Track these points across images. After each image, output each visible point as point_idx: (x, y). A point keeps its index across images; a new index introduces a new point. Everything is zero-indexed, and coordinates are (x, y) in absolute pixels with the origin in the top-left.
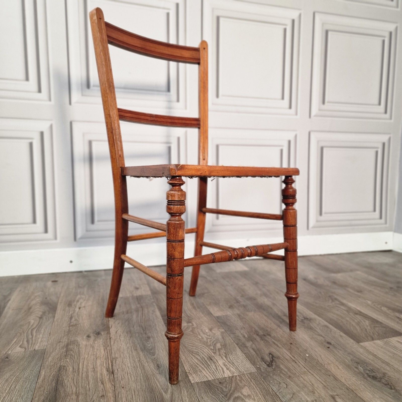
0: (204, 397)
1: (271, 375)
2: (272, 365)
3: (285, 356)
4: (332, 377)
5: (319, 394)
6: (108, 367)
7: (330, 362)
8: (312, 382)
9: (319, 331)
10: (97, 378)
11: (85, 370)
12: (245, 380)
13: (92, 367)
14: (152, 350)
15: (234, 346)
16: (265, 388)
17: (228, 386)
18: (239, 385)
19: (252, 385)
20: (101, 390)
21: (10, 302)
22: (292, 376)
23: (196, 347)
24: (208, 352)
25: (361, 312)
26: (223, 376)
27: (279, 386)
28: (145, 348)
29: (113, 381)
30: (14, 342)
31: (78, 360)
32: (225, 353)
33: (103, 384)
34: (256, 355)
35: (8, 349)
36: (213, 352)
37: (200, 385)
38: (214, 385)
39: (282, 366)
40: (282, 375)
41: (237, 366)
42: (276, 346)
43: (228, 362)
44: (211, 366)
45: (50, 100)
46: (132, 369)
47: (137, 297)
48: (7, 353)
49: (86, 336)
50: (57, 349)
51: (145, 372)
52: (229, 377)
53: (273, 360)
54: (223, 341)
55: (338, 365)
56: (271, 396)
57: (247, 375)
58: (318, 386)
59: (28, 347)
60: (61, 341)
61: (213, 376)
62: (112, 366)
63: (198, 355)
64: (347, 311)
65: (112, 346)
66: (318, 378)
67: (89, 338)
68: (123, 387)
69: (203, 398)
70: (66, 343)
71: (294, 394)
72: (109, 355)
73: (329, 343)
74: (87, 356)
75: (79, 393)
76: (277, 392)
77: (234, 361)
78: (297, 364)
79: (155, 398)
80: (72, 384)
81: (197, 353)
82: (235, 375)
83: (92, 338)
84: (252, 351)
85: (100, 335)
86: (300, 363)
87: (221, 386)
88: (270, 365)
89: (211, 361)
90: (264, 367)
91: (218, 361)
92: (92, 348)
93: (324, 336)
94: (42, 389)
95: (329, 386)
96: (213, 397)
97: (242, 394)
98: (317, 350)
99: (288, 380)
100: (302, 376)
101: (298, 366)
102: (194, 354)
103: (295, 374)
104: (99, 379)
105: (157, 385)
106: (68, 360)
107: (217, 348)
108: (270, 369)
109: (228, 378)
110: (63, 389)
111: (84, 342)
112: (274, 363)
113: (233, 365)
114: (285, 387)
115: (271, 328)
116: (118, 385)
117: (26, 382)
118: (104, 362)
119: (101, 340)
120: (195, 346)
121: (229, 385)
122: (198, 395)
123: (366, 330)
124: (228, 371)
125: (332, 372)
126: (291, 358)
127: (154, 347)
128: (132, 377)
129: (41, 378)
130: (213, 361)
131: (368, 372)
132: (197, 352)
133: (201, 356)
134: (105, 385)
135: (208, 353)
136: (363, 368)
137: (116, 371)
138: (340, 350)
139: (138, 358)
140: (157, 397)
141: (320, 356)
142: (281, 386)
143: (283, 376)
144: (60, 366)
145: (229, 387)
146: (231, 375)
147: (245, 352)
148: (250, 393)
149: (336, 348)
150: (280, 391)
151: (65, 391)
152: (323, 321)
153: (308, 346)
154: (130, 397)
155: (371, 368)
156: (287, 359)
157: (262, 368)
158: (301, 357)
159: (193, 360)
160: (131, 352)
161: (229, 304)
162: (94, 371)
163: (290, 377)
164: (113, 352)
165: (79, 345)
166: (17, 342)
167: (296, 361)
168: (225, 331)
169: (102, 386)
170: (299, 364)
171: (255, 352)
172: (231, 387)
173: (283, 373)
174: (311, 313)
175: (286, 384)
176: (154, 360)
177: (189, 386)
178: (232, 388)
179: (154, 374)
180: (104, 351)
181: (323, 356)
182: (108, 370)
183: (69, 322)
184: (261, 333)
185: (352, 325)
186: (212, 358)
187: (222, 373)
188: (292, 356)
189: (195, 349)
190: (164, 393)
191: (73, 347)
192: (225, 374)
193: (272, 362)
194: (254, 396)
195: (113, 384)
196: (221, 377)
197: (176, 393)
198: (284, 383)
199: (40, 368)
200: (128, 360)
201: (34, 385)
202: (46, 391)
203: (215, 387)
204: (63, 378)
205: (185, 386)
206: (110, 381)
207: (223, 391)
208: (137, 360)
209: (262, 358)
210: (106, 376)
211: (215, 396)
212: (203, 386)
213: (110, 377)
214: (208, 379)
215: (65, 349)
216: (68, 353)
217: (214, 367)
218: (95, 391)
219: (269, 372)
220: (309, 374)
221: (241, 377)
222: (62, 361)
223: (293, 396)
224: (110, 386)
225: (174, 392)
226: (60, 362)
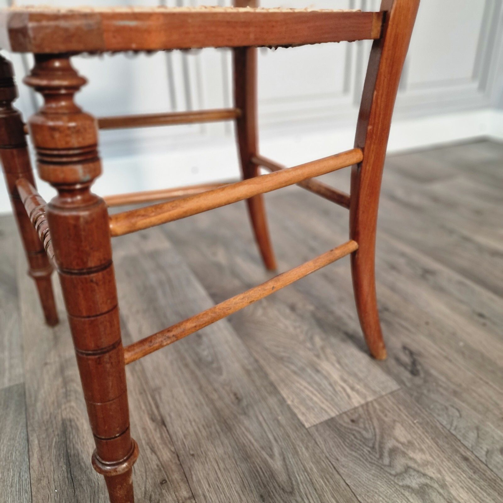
0: (339, 458)
1: (425, 392)
2: (418, 371)
6: (150, 412)
8: (493, 399)
9: (455, 293)
12: (391, 410)
14: (212, 362)
16: (428, 422)
17: (367, 426)
18: (384, 422)
19: (405, 417)
20: (156, 467)
22: (457, 389)
23: (284, 348)
26: (351, 406)
27: (448, 416)
32: (336, 356)
33: (156, 454)
36: (315, 355)
37: (321, 429)
38: (345, 427)
39: (433, 372)
40: (441, 390)
42: (406, 332)
43: (346, 374)
44: (323, 386)
46: (193, 409)
47: (149, 252)
50: (46, 381)
52: (362, 406)
53: (415, 360)
56: (445, 439)
57: (389, 398)
60: (48, 361)
61: (334, 407)
63: (292, 364)
64: (478, 251)
66: (497, 388)
68: (193, 455)
69: (338, 460)
70: (57, 364)
71: (478, 428)
72: (143, 383)
73: (481, 315)
76: (451, 428)
77: (355, 370)
78: (455, 365)
79: (257, 471)
81: (290, 360)
82: (369, 400)
87: (357, 428)
88: (414, 372)
89: (318, 374)
90: (407, 378)
91: (329, 373)
94: (44, 482)
96: (354, 453)
97: (398, 441)
98: (470, 331)
99: (456, 399)
100: (473, 388)
101: (457, 369)
102: (286, 364)
103: (461, 384)
104: (143, 442)
105: (250, 441)
106: (73, 404)
107: (318, 347)
108: (418, 381)
109: (361, 410)
110: (85, 478)
112: (419, 367)
113: (357, 378)
114: (458, 415)
116: (182, 452)
117: (9, 470)
118: (140, 399)
120: (280, 346)
121: (369, 423)
122: (328, 455)
124: (354, 393)
126: (441, 353)
128: (201, 427)
129: (36, 456)
130: (321, 373)
132: (289, 357)
133: (298, 365)
134: (159, 453)
137: (168, 419)
139: (197, 383)
140: (261, 468)
141: (481, 342)
142: (450, 413)
143: (444, 393)
144: (63, 421)
145: (370, 429)
146: (363, 402)
148: (409, 437)
149: (496, 323)
150: (454, 425)
152: (452, 272)
153: (453, 325)
154: (212, 477)
156: (434, 356)
157: (405, 379)
158: (454, 349)
160: (179, 371)
163: (455, 393)
164: (148, 376)
167: (450, 358)
168: (316, 310)
169: (154, 457)
170: (457, 363)
172: (374, 429)
173: (441, 386)
175: (457, 409)
176: (225, 385)
177: (304, 435)
178: (377, 431)
179: (235, 417)
181: (484, 343)
182: (153, 420)
186: (318, 368)
187: (347, 398)
188: (440, 348)
189: (284, 351)
190: (268, 459)
192: (353, 401)
193: (414, 363)
194: (418, 444)
195: (173, 449)
196: (349, 408)
197: (290, 456)
198: (453, 406)
199: (25, 431)
200: (182, 391)
201: (26, 475)
202: (53, 487)
203: (349, 433)
204: (77, 450)
205: (298, 436)
206: (165, 444)
207: (365, 439)
208: (195, 388)
209: (398, 360)
210: (153, 431)
211: (356, 452)
212: (328, 433)
213: (161, 434)
214: (329, 414)
215: (60, 380)
216: (68, 388)
217: (329, 387)
218: (146, 472)
219: (419, 387)
220: (481, 382)
221: (380, 404)
222: (63, 407)
223: (478, 434)
224: (168, 454)
225: (285, 453)
226: (60, 411)
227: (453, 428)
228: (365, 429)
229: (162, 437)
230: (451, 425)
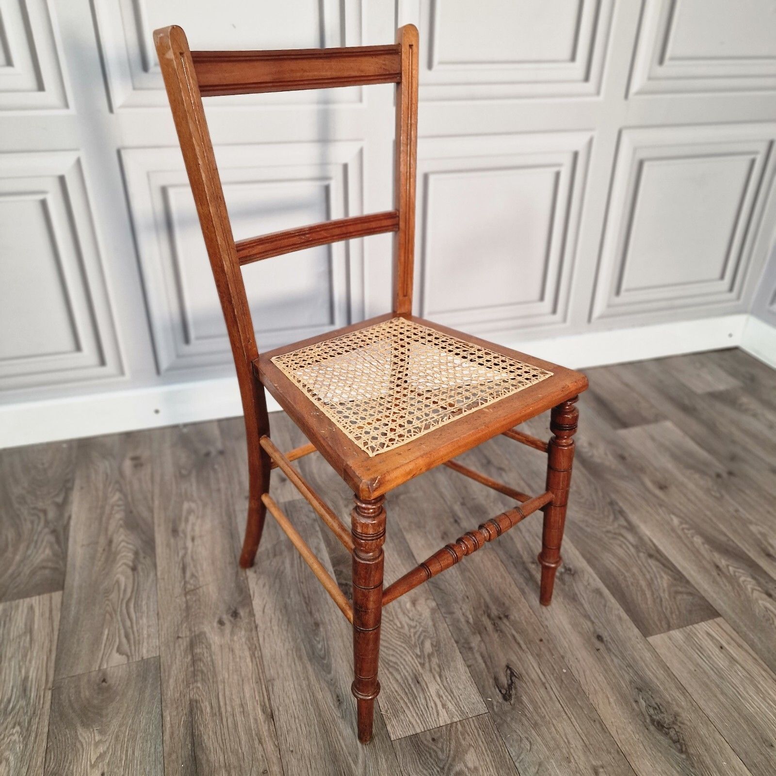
1: (509, 719)
2: (510, 696)
3: (530, 671)
4: (598, 725)
5: (576, 763)
6: (263, 704)
7: (597, 688)
8: (568, 737)
9: (586, 606)
10: (250, 729)
11: (229, 709)
12: (470, 734)
13: (238, 701)
14: (324, 658)
15: (453, 646)
16: (499, 750)
17: (445, 747)
18: (461, 745)
19: (481, 743)
20: (261, 757)
21: (72, 523)
22: (539, 722)
23: (394, 651)
24: (412, 662)
25: (658, 551)
26: (437, 725)
27: (520, 747)
28: (313, 654)
29: (275, 735)
30: (105, 637)
31: (215, 685)
32: (439, 666)
34: (486, 670)
35: (100, 656)
36: (420, 664)
37: (403, 743)
38: (425, 745)
39: (525, 699)
40: (524, 719)
41: (458, 697)
42: (516, 647)
43: (443, 689)
44: (419, 700)
45: (67, 106)
46: (299, 706)
47: (285, 504)
48: (102, 668)
49: (216, 620)
50: (178, 657)
51: (320, 715)
52: (446, 726)
53: (512, 682)
54: (435, 635)
55: (609, 696)
56: (508, 771)
57: (473, 721)
58: (576, 746)
59: (131, 650)
60: (180, 635)
61: (422, 723)
62: (269, 699)
63: (397, 670)
64: (636, 547)
65: (262, 647)
66: (577, 726)
67: (222, 627)
68: (292, 751)
70: (188, 639)
71: (540, 765)
72: (260, 671)
73: (600, 638)
74: (227, 676)
75: (229, 765)
76: (516, 761)
77: (453, 686)
78: (548, 692)
80: (216, 744)
81: (396, 666)
82: (455, 720)
83: (228, 627)
84: (480, 660)
85: (238, 619)
86: (552, 690)
87: (435, 748)
88: (506, 697)
89: (418, 685)
90: (498, 702)
91: (429, 685)
92: (231, 652)
93: (593, 618)
94: (174, 756)
95: (591, 745)
96: (425, 772)
97: (466, 766)
98: (579, 657)
99: (533, 731)
100: (554, 721)
101: (548, 698)
102: (390, 669)
103: (545, 716)
104: (253, 732)
105: (341, 746)
107: (426, 654)
108: (507, 706)
109: (444, 728)
110: (205, 758)
111: (216, 638)
112: (513, 692)
113: (452, 695)
114: (529, 749)
115: (510, 597)
116: (283, 747)
117: (147, 741)
118: (256, 689)
119: (243, 633)
120: (391, 647)
121: (447, 745)
122: (402, 770)
123: (661, 600)
124: (444, 711)
125: (599, 712)
126: (540, 679)
127: (329, 652)
128: (303, 725)
129: (168, 731)
130: (421, 685)
131: (652, 711)
132: (396, 663)
133: (402, 674)
134: (264, 745)
135: (413, 665)
136: (645, 702)
137: (277, 713)
138: (616, 656)
139: (306, 679)
140: (344, 772)
141: (584, 672)
142: (522, 745)
143: (526, 723)
144: (191, 700)
145: (446, 749)
146: (449, 722)
147: (469, 663)
148: (477, 764)
149: (610, 650)
150: (521, 758)
151: (208, 761)
152: (595, 576)
153: (567, 646)
155: (658, 700)
156: (533, 681)
157: (495, 703)
158: (555, 675)
159: (390, 682)
160: (293, 663)
161: (442, 528)
162: (243, 712)
163: (536, 724)
164: (265, 663)
165: (210, 645)
166: (110, 637)
167: (547, 685)
168: (437, 608)
169: (260, 748)
170: (551, 693)
171: (485, 662)
172: (449, 751)
173: (526, 715)
174: (577, 553)
175: (530, 742)
176: (331, 684)
177: (388, 747)
178: (452, 752)
179: (334, 720)
180: (252, 661)
181: (588, 672)
182: (264, 711)
183: (183, 583)
184: (494, 612)
185: (641, 587)
186: (420, 679)
187: (436, 715)
188: (541, 672)
189: (393, 655)
190: (352, 765)
191: (201, 651)
192: (440, 719)
193: (510, 686)
194: (482, 771)
195: (276, 743)
196: (434, 725)
197: (371, 765)
198: (527, 739)
199: (160, 706)
200: (292, 686)
201: (161, 748)
202: (180, 762)
203: (426, 751)
204: (200, 731)
205: (382, 747)
206: (271, 737)
207: (438, 758)
208: (304, 683)
209: (496, 679)
210: (263, 723)
211: (426, 770)
212: (409, 748)
213: (269, 727)
214: (415, 730)
215: (190, 657)
216: (196, 668)
217: (423, 701)
218: (252, 760)
219: (505, 713)
220: (565, 717)
221: (463, 726)
222: (191, 687)
223: (538, 770)
224: (272, 747)
225: (367, 762)
226: (188, 691)
227: (518, 761)
228: (442, 750)
229: (269, 729)
230: (518, 758)
